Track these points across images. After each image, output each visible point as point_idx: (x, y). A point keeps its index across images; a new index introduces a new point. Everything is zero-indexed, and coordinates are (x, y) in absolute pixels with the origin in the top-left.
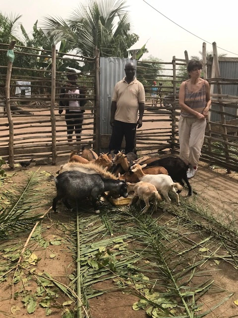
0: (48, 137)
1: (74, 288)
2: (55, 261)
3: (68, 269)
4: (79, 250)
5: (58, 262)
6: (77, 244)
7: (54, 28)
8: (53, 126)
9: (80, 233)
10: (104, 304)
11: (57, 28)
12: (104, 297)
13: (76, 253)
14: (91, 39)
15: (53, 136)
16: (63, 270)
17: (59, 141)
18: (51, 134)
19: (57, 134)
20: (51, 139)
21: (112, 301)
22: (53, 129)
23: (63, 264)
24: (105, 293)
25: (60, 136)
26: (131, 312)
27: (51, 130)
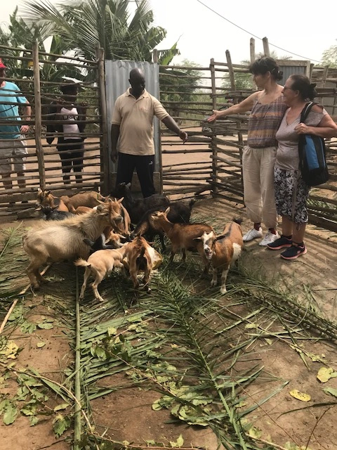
0: (33, 177)
1: (70, 385)
2: (44, 351)
3: (63, 362)
4: (78, 335)
5: (48, 353)
6: (76, 327)
7: (39, 17)
8: (40, 162)
9: (81, 311)
10: (112, 405)
11: (44, 17)
12: (113, 396)
13: (75, 339)
14: (95, 33)
15: (41, 177)
16: (57, 363)
17: (50, 183)
18: (37, 174)
19: (47, 173)
20: (38, 181)
21: (124, 401)
22: (41, 167)
23: (56, 354)
24: (114, 391)
25: (51, 177)
26: (150, 413)
27: (37, 168)
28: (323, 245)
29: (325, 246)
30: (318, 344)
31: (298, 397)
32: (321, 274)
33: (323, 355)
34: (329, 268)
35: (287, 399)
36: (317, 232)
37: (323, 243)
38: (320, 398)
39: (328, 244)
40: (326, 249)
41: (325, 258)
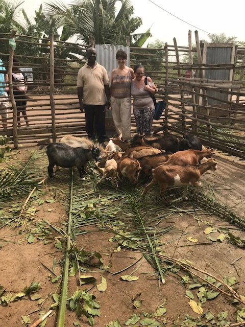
0: (48, 119)
1: (66, 229)
2: (52, 213)
3: (62, 218)
4: (71, 206)
5: (54, 214)
7: (55, 13)
8: (52, 109)
10: (87, 238)
11: (58, 13)
12: (88, 234)
13: (69, 208)
14: (92, 23)
15: (53, 119)
16: (58, 219)
17: (58, 123)
18: (50, 117)
19: (57, 117)
20: (51, 121)
21: (93, 237)
22: (53, 112)
23: (58, 215)
24: (90, 232)
25: (59, 119)
26: (107, 243)
27: (50, 113)
28: (229, 165)
29: (230, 165)
30: (210, 217)
31: (191, 240)
32: (223, 181)
33: (212, 222)
34: (229, 177)
35: (185, 241)
36: (227, 157)
37: (230, 164)
38: (204, 241)
39: (232, 164)
40: (230, 167)
41: (228, 172)
